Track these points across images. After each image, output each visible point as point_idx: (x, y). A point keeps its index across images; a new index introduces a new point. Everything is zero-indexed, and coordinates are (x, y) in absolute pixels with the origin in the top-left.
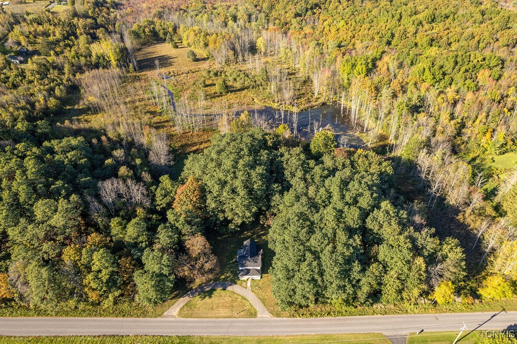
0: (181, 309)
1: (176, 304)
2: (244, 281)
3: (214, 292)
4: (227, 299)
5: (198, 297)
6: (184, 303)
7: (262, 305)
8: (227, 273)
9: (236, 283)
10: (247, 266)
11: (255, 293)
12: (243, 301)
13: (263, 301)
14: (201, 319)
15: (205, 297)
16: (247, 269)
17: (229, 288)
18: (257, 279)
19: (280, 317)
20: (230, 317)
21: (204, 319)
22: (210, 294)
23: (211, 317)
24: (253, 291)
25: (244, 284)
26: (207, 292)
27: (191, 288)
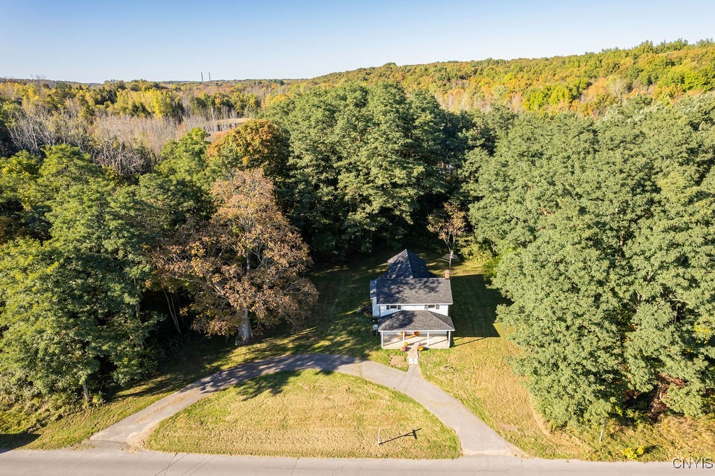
0: (162, 424)
1: (151, 409)
2: (397, 352)
3: (292, 379)
4: (339, 398)
5: (232, 392)
6: (181, 407)
7: (474, 419)
8: (337, 335)
9: (364, 357)
10: (404, 301)
11: (436, 381)
12: (399, 405)
15: (259, 391)
16: (404, 313)
17: (343, 369)
18: (439, 346)
22: (277, 383)
24: (429, 378)
25: (396, 360)
26: (267, 378)
27: (218, 369)
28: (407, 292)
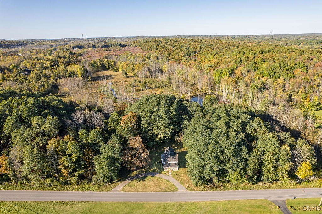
0: (124, 187)
1: (120, 184)
2: (167, 172)
3: (146, 178)
4: (156, 181)
5: (135, 181)
6: (126, 184)
7: (181, 185)
8: (154, 168)
9: (160, 173)
10: (168, 161)
11: (174, 178)
12: (167, 182)
13: (181, 182)
14: (138, 193)
15: (140, 180)
16: (168, 163)
17: (156, 176)
18: (176, 170)
19: (194, 191)
20: (159, 191)
21: (140, 192)
22: (143, 179)
23: (145, 191)
24: (173, 177)
25: (167, 173)
26: (141, 178)
27: (131, 176)
28: (169, 159)
